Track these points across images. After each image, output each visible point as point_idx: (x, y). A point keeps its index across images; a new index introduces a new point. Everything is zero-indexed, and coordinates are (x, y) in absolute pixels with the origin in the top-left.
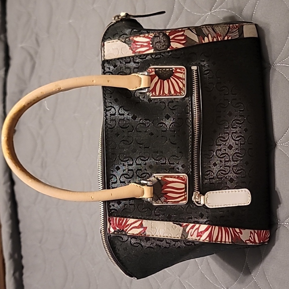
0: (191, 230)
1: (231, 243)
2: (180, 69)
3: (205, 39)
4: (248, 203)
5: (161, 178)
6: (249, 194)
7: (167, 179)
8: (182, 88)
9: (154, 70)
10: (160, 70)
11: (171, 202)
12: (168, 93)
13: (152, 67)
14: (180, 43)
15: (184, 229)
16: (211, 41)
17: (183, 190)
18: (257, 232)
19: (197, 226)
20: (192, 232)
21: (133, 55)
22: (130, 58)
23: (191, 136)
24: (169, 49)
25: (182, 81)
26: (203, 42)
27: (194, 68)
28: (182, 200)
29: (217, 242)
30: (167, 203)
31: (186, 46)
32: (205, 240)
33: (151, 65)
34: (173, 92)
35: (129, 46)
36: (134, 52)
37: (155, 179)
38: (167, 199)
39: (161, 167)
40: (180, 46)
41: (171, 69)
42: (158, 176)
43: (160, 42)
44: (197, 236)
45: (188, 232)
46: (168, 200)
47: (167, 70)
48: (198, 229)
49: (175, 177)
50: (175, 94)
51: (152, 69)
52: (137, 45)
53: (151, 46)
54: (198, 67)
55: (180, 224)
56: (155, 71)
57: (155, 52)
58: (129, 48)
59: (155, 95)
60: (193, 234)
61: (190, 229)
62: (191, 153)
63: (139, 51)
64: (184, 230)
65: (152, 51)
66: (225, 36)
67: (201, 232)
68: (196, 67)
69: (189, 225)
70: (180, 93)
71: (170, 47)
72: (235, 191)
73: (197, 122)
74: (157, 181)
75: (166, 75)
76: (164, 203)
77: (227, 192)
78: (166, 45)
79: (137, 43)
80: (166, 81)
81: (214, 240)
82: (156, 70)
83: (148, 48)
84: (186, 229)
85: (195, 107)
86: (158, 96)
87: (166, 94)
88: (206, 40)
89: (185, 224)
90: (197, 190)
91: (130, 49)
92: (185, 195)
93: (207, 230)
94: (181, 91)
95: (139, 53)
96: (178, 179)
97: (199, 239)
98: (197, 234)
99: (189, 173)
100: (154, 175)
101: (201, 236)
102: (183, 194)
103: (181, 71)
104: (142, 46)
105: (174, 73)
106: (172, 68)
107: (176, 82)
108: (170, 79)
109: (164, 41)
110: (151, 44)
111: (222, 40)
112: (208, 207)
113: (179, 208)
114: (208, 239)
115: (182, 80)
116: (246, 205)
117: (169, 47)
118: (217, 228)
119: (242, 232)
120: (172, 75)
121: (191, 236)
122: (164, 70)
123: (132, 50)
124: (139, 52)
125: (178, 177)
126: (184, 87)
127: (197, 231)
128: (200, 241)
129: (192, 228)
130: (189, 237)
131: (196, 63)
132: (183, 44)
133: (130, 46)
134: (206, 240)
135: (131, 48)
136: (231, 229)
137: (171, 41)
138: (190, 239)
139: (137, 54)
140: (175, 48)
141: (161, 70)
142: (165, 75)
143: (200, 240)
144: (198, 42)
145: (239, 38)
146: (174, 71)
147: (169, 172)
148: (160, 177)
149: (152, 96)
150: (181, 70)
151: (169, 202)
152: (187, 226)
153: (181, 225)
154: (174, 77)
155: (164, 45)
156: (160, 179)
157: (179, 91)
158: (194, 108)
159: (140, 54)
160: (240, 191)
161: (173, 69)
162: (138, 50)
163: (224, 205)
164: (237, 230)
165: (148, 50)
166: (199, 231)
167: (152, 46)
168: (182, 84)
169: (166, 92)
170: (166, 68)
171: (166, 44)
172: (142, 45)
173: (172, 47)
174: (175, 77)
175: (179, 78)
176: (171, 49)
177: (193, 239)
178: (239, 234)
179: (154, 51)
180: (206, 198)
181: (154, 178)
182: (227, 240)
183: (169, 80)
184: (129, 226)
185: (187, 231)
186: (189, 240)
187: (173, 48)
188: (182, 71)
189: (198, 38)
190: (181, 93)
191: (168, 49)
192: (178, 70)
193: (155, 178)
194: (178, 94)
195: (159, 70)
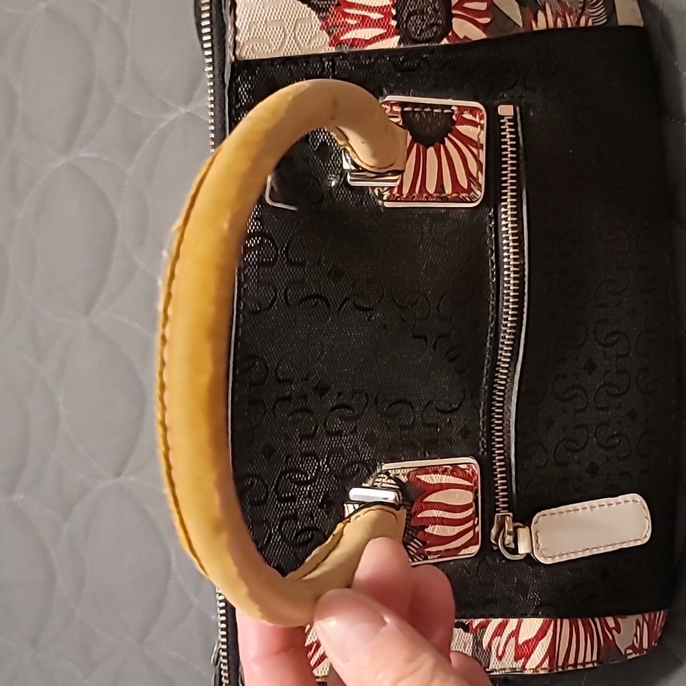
0: (497, 639)
1: (595, 665)
2: (473, 111)
3: (538, 18)
4: (646, 536)
5: (408, 475)
6: (644, 508)
7: (423, 478)
8: (475, 175)
9: (399, 110)
10: (416, 109)
11: (437, 553)
12: (435, 192)
13: (389, 98)
14: (477, 21)
15: (475, 638)
16: (551, 25)
17: (470, 512)
18: (647, 619)
19: (513, 623)
20: (499, 644)
21: (333, 50)
22: (321, 60)
23: (492, 335)
24: (445, 41)
25: (475, 151)
26: (535, 28)
27: (506, 110)
28: (465, 546)
29: (566, 669)
30: (426, 558)
31: (490, 37)
32: (538, 667)
33: (385, 92)
34: (448, 190)
35: (320, 18)
36: (336, 41)
37: (389, 481)
38: (425, 545)
39: (401, 439)
40: (477, 34)
41: (446, 111)
42: (398, 472)
43: (422, 13)
44: (516, 659)
45: (489, 646)
46: (426, 550)
47: (435, 111)
48: (516, 633)
49: (444, 472)
50: (454, 195)
51: (392, 105)
52: (346, 15)
53: (394, 23)
54: (518, 109)
55: (464, 624)
56: (403, 113)
57: (402, 46)
58: (319, 23)
59: (398, 195)
60: (504, 652)
61: (492, 638)
62: (486, 387)
63: (354, 40)
64: (478, 643)
65: (393, 43)
66: (581, 16)
67: (526, 643)
68: (512, 107)
69: (488, 623)
70: (470, 190)
71: (450, 34)
72: (609, 505)
73: (512, 288)
74: (397, 487)
75: (434, 128)
76: (419, 560)
77: (589, 509)
78: (437, 24)
79: (347, 11)
80: (431, 151)
81: (560, 664)
82: (406, 109)
83: (381, 31)
84: (482, 637)
85: (507, 238)
86: (406, 201)
87: (431, 195)
88: (541, 23)
89: (476, 622)
90: (504, 509)
91: (322, 28)
92: (474, 526)
93: (542, 633)
94: (472, 186)
95: (352, 46)
96: (453, 476)
97: (523, 668)
98: (516, 650)
99: (480, 453)
100: (385, 467)
101: (528, 657)
102: (470, 524)
103: (473, 119)
104: (364, 22)
105: (454, 123)
106: (449, 107)
107: (459, 153)
108: (443, 143)
109: (434, 9)
110: (394, 18)
111: (574, 25)
112: (542, 560)
113: (457, 570)
114: (546, 665)
115: (476, 147)
116: (639, 543)
117: (446, 35)
118: (566, 622)
119: (619, 624)
120: (450, 131)
121: (500, 658)
122: (426, 110)
123: (329, 34)
124: (354, 42)
125: (455, 470)
126: (480, 173)
127: (513, 640)
128: (526, 672)
129: (499, 632)
130: (494, 664)
131: (513, 97)
132: (484, 27)
133: (322, 19)
134: (543, 667)
135: (326, 23)
136: (597, 620)
137: (454, 12)
138: (497, 668)
139: (345, 49)
140: (461, 37)
141: (419, 112)
142: (431, 130)
143: (525, 669)
144: (521, 25)
145: (607, 25)
146: (454, 117)
147: (425, 455)
148: (404, 475)
149: (388, 200)
150: (475, 117)
151: (430, 553)
152: (483, 627)
153: (466, 628)
154: (454, 136)
155: (432, 25)
156: (404, 479)
157: (465, 186)
158: (505, 242)
159: (354, 49)
160: (620, 503)
161: (453, 110)
162: (350, 35)
163: (582, 551)
164: (610, 622)
165: (382, 37)
166: (521, 641)
167: (398, 26)
168: (476, 161)
169: (431, 188)
170: (433, 106)
171: (440, 22)
172: (364, 17)
173: (454, 33)
174: (457, 138)
175: (467, 141)
176: (452, 43)
177: (505, 669)
178: (614, 632)
179: (399, 43)
180: (536, 534)
181: (387, 477)
182: (588, 659)
183: (442, 146)
184: (313, 651)
185: (485, 645)
186: (495, 673)
187: (457, 37)
188: (477, 120)
189: (522, 13)
190: (472, 193)
191: (442, 39)
192: (467, 116)
193: (390, 478)
194: (464, 195)
195: (413, 111)
